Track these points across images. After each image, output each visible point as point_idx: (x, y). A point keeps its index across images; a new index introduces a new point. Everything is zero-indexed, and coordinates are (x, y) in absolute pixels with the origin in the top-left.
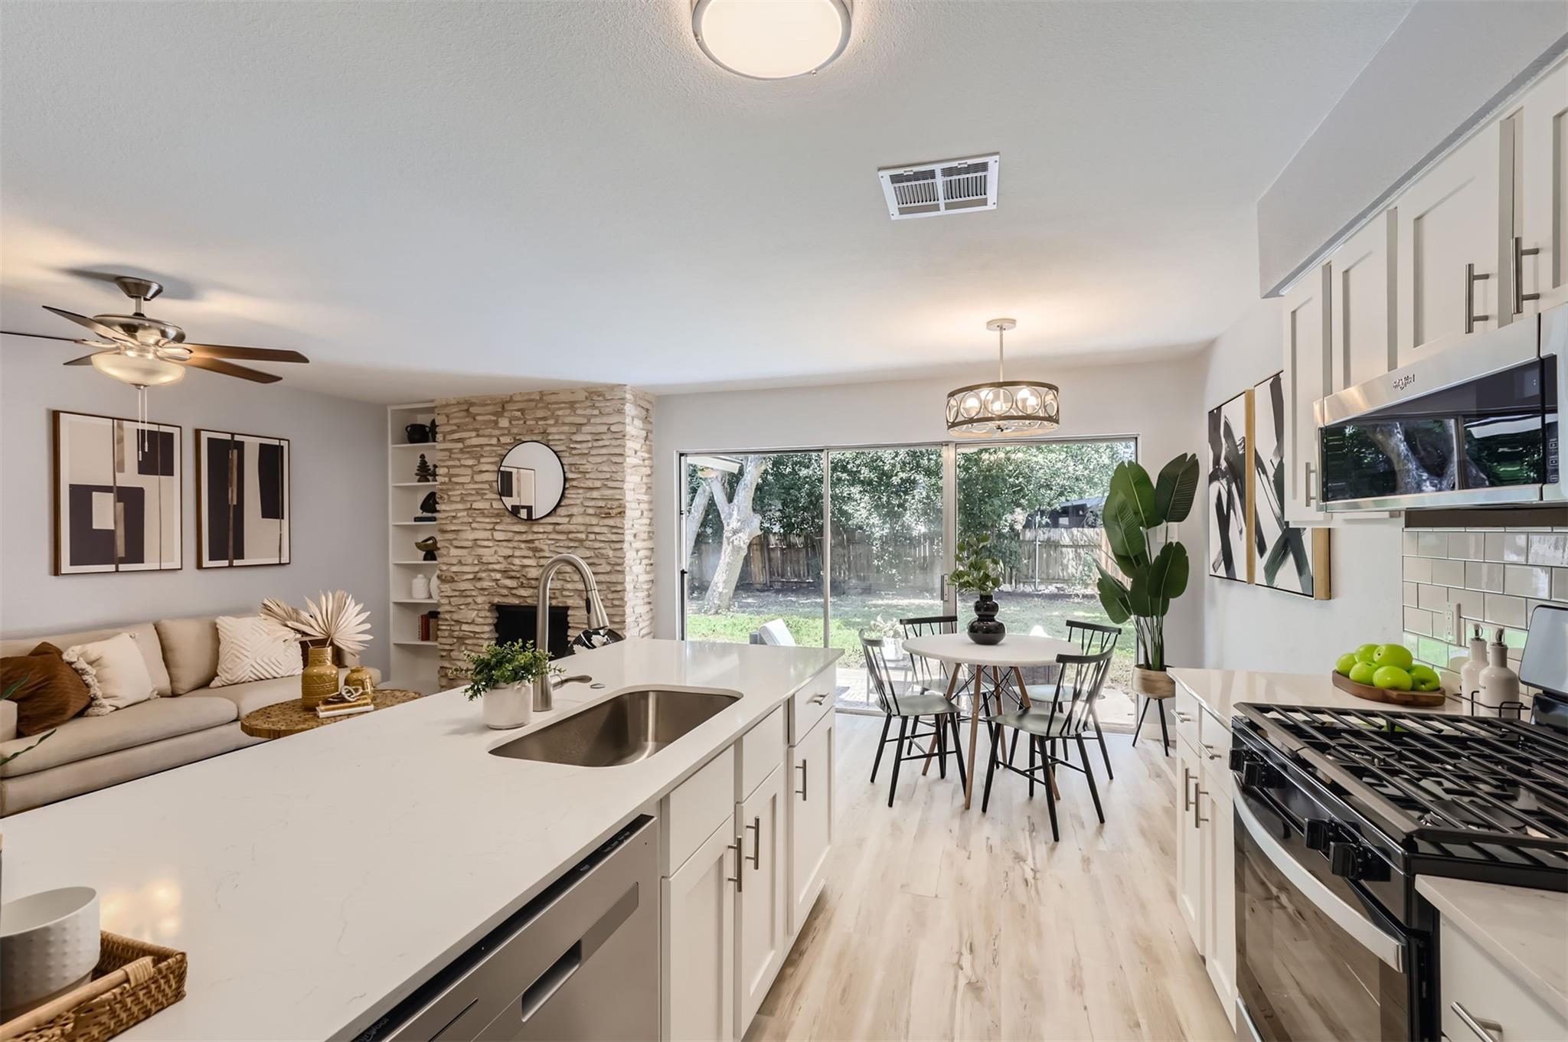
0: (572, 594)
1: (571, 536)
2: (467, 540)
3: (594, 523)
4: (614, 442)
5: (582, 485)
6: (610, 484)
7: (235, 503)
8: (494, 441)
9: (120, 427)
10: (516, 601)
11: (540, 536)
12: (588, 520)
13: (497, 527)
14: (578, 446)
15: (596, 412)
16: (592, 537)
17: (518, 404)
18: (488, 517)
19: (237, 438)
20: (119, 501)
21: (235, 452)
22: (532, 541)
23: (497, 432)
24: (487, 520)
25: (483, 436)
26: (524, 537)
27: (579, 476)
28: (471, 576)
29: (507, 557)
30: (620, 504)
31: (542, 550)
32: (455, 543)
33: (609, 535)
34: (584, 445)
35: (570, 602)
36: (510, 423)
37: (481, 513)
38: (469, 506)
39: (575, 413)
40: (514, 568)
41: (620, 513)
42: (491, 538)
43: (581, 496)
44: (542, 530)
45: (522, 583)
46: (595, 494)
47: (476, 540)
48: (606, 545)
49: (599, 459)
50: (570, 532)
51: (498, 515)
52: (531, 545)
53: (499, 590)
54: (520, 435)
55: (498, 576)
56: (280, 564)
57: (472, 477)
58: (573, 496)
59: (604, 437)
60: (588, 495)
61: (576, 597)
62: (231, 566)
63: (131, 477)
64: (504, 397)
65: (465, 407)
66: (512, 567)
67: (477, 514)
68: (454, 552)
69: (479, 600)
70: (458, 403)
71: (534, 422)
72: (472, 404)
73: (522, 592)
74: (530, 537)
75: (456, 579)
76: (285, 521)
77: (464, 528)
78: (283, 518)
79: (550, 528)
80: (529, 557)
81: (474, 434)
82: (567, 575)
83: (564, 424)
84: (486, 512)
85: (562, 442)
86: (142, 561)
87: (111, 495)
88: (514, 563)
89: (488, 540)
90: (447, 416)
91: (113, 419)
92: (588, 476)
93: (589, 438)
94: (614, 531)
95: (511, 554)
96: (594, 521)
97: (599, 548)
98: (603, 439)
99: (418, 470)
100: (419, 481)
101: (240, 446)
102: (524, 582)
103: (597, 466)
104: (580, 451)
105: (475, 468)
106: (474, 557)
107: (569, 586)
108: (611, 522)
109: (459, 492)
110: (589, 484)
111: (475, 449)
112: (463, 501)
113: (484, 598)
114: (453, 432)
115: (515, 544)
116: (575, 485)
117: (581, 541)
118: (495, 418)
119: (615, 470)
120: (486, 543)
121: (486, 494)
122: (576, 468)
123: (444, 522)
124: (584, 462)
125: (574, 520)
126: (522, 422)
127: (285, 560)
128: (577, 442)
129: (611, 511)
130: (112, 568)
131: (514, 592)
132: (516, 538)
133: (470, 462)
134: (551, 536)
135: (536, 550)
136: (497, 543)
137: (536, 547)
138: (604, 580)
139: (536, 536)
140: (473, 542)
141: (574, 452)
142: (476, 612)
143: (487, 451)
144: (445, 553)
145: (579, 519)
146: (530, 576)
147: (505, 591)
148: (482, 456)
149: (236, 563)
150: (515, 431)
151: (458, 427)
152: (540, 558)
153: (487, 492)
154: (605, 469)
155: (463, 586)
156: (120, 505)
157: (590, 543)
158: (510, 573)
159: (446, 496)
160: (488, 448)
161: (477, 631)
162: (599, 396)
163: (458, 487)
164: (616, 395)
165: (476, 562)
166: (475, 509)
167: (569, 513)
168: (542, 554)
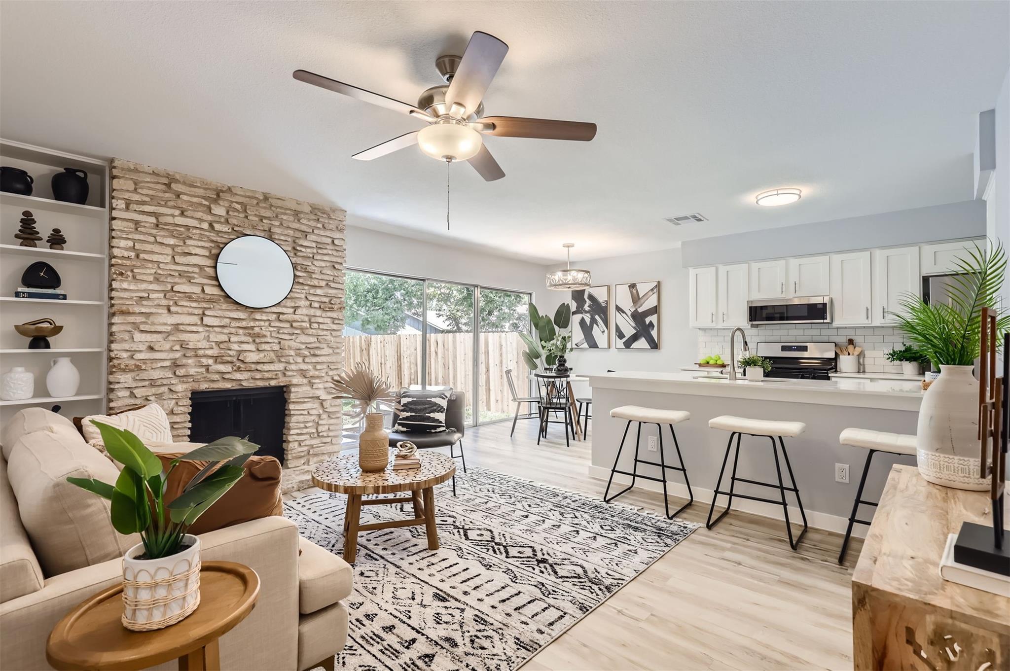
0: (295, 374)
1: (294, 324)
2: (165, 324)
3: (318, 315)
4: (335, 253)
5: (309, 283)
6: (333, 285)
8: (205, 226)
10: (228, 385)
11: (262, 323)
12: (312, 312)
13: (207, 313)
14: (303, 250)
15: (320, 225)
16: (316, 326)
17: (237, 197)
18: (196, 301)
22: (252, 328)
23: (209, 218)
24: (194, 305)
25: (192, 218)
26: (244, 324)
27: (304, 274)
28: (168, 363)
29: (218, 344)
30: (341, 301)
31: (265, 336)
32: (142, 327)
33: (331, 325)
34: (309, 250)
35: (295, 381)
36: (228, 212)
37: (186, 297)
38: (169, 288)
39: (299, 220)
40: (231, 353)
41: (340, 308)
42: (199, 323)
43: (304, 291)
44: (264, 318)
45: (239, 368)
46: (319, 292)
47: (178, 324)
48: (328, 333)
49: (323, 264)
50: (294, 321)
51: (210, 301)
52: (251, 332)
53: (209, 376)
54: (240, 226)
55: (211, 361)
57: (173, 257)
58: (298, 291)
59: (328, 247)
60: (312, 291)
61: (298, 377)
64: (219, 185)
65: (166, 181)
66: (229, 352)
67: (179, 297)
68: (138, 336)
69: (180, 388)
70: (154, 173)
71: (257, 219)
72: (177, 181)
73: (238, 376)
74: (252, 324)
75: (143, 367)
77: (160, 311)
79: (274, 316)
80: (248, 343)
81: (177, 212)
82: (291, 358)
83: (288, 228)
84: (194, 296)
85: (287, 243)
88: (233, 348)
89: (196, 325)
90: (135, 184)
92: (314, 276)
93: (314, 245)
94: (336, 322)
95: (227, 340)
96: (319, 313)
97: (324, 335)
98: (326, 249)
99: (20, 231)
100: (21, 245)
102: (242, 366)
103: (321, 269)
104: (305, 255)
105: (179, 250)
106: (172, 344)
107: (293, 367)
108: (334, 315)
109: (153, 271)
110: (316, 283)
111: (178, 228)
112: (157, 280)
113: (185, 386)
114: (143, 203)
115: (233, 330)
116: (301, 282)
117: (302, 329)
118: (207, 203)
119: (337, 275)
120: (194, 328)
121: (194, 278)
122: (302, 268)
123: (130, 303)
124: (310, 264)
125: (299, 311)
126: (242, 215)
128: (302, 246)
129: (333, 306)
131: (227, 376)
132: (233, 325)
133: (172, 241)
134: (272, 324)
135: (258, 336)
136: (208, 329)
137: (259, 334)
138: (325, 361)
139: (257, 323)
140: (172, 327)
141: (299, 254)
142: (174, 401)
143: (196, 234)
144: (127, 338)
145: (305, 311)
146: (247, 360)
147: (217, 376)
148: (190, 238)
150: (235, 222)
151: (151, 199)
152: (261, 343)
153: (196, 276)
154: (329, 272)
155: (155, 375)
157: (314, 331)
158: (224, 358)
159: (129, 273)
160: (198, 231)
161: (178, 420)
162: (324, 213)
163: (150, 265)
164: (339, 217)
165: (177, 347)
166: (179, 292)
167: (296, 305)
168: (264, 340)
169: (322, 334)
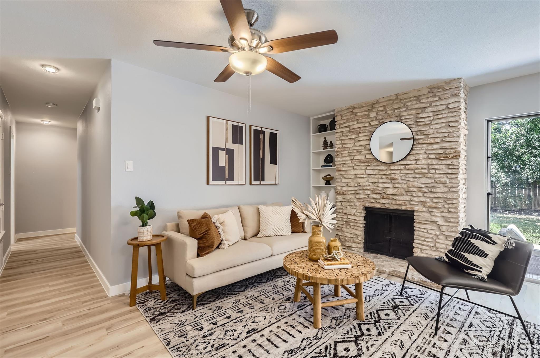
0: (417, 203)
1: (416, 171)
2: (352, 175)
3: (434, 163)
4: (450, 115)
5: (426, 142)
6: (447, 139)
7: (262, 157)
8: (367, 125)
9: (227, 123)
10: (379, 206)
11: (396, 172)
12: (429, 162)
13: (368, 168)
14: (423, 120)
15: (437, 99)
16: (433, 171)
17: (381, 103)
18: (363, 163)
19: (263, 129)
20: (227, 155)
21: (262, 135)
22: (390, 174)
23: (369, 120)
24: (363, 164)
25: (361, 123)
26: (385, 173)
27: (424, 137)
28: (353, 192)
29: (373, 183)
30: (456, 151)
31: (397, 179)
32: (345, 176)
33: (447, 170)
34: (427, 119)
35: (416, 208)
36: (377, 114)
37: (359, 161)
38: (353, 158)
39: (420, 102)
40: (379, 188)
41: (456, 156)
42: (365, 173)
43: (424, 148)
44: (396, 168)
45: (383, 197)
46: (435, 146)
47: (356, 174)
48: (445, 176)
49: (439, 126)
50: (416, 169)
51: (369, 162)
52: (389, 177)
53: (369, 199)
54: (383, 119)
55: (369, 192)
56: (276, 184)
57: (355, 144)
58: (419, 149)
59: (443, 112)
60: (430, 147)
61: (420, 205)
62: (260, 184)
63: (230, 145)
64: (373, 101)
65: (351, 110)
66: (377, 188)
67: (357, 162)
68: (344, 180)
69: (358, 204)
70: (347, 109)
71: (392, 111)
72: (354, 108)
73: (383, 201)
74: (389, 172)
75: (345, 193)
76: (278, 166)
77: (350, 169)
78: (277, 164)
79: (402, 167)
80: (388, 183)
81: (356, 122)
82: (414, 193)
83: (412, 109)
84: (362, 160)
85: (411, 119)
86: (233, 180)
87: (224, 152)
88: (379, 186)
89: (363, 174)
90: (341, 116)
91: (225, 120)
92: (430, 136)
93: (431, 114)
94: (451, 167)
95: (377, 181)
96: (435, 162)
97: (439, 178)
98: (442, 114)
99: (323, 145)
100: (323, 149)
101: (263, 132)
102: (385, 196)
103: (437, 130)
104: (424, 123)
105: (356, 139)
106: (355, 183)
107: (415, 199)
108: (449, 162)
109: (347, 152)
110: (432, 141)
111: (356, 130)
112: (349, 155)
113: (360, 203)
114: (344, 123)
115: (380, 176)
116: (420, 142)
117: (424, 174)
118: (367, 113)
119: (451, 131)
120: (362, 176)
121: (362, 151)
122: (421, 133)
123: (340, 166)
124: (428, 128)
125: (419, 162)
126: (384, 112)
127: (277, 183)
128: (421, 118)
129: (448, 155)
130: (224, 182)
131: (378, 201)
132: (380, 173)
133: (353, 137)
134: (402, 172)
135: (393, 179)
136: (368, 176)
137: (393, 178)
138: (442, 197)
139: (392, 172)
140: (354, 176)
141: (419, 124)
142: (356, 210)
143: (363, 130)
144: (340, 181)
145: (424, 162)
146: (388, 193)
147: (373, 200)
148: (360, 133)
149: (262, 182)
150: (380, 117)
151: (347, 120)
152: (395, 183)
153: (362, 150)
154: (444, 131)
155: (349, 197)
156: (227, 156)
157: (431, 175)
158: (376, 191)
159: (340, 154)
160: (364, 128)
161: (357, 219)
162: (439, 89)
163: (347, 149)
164: (453, 86)
165: (356, 185)
166: (356, 159)
167: (416, 158)
168: (396, 181)
169: (437, 177)
